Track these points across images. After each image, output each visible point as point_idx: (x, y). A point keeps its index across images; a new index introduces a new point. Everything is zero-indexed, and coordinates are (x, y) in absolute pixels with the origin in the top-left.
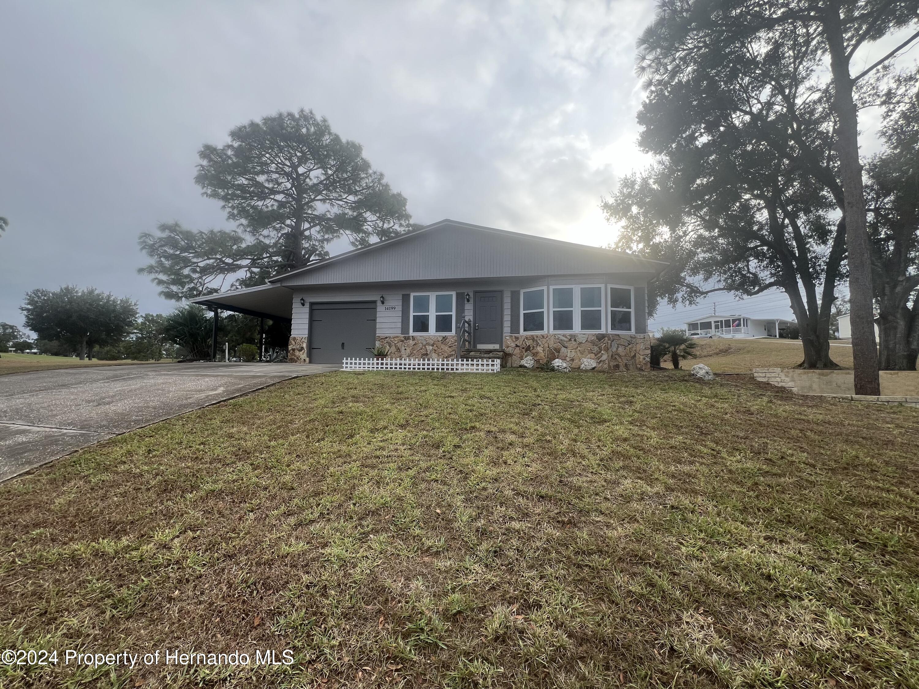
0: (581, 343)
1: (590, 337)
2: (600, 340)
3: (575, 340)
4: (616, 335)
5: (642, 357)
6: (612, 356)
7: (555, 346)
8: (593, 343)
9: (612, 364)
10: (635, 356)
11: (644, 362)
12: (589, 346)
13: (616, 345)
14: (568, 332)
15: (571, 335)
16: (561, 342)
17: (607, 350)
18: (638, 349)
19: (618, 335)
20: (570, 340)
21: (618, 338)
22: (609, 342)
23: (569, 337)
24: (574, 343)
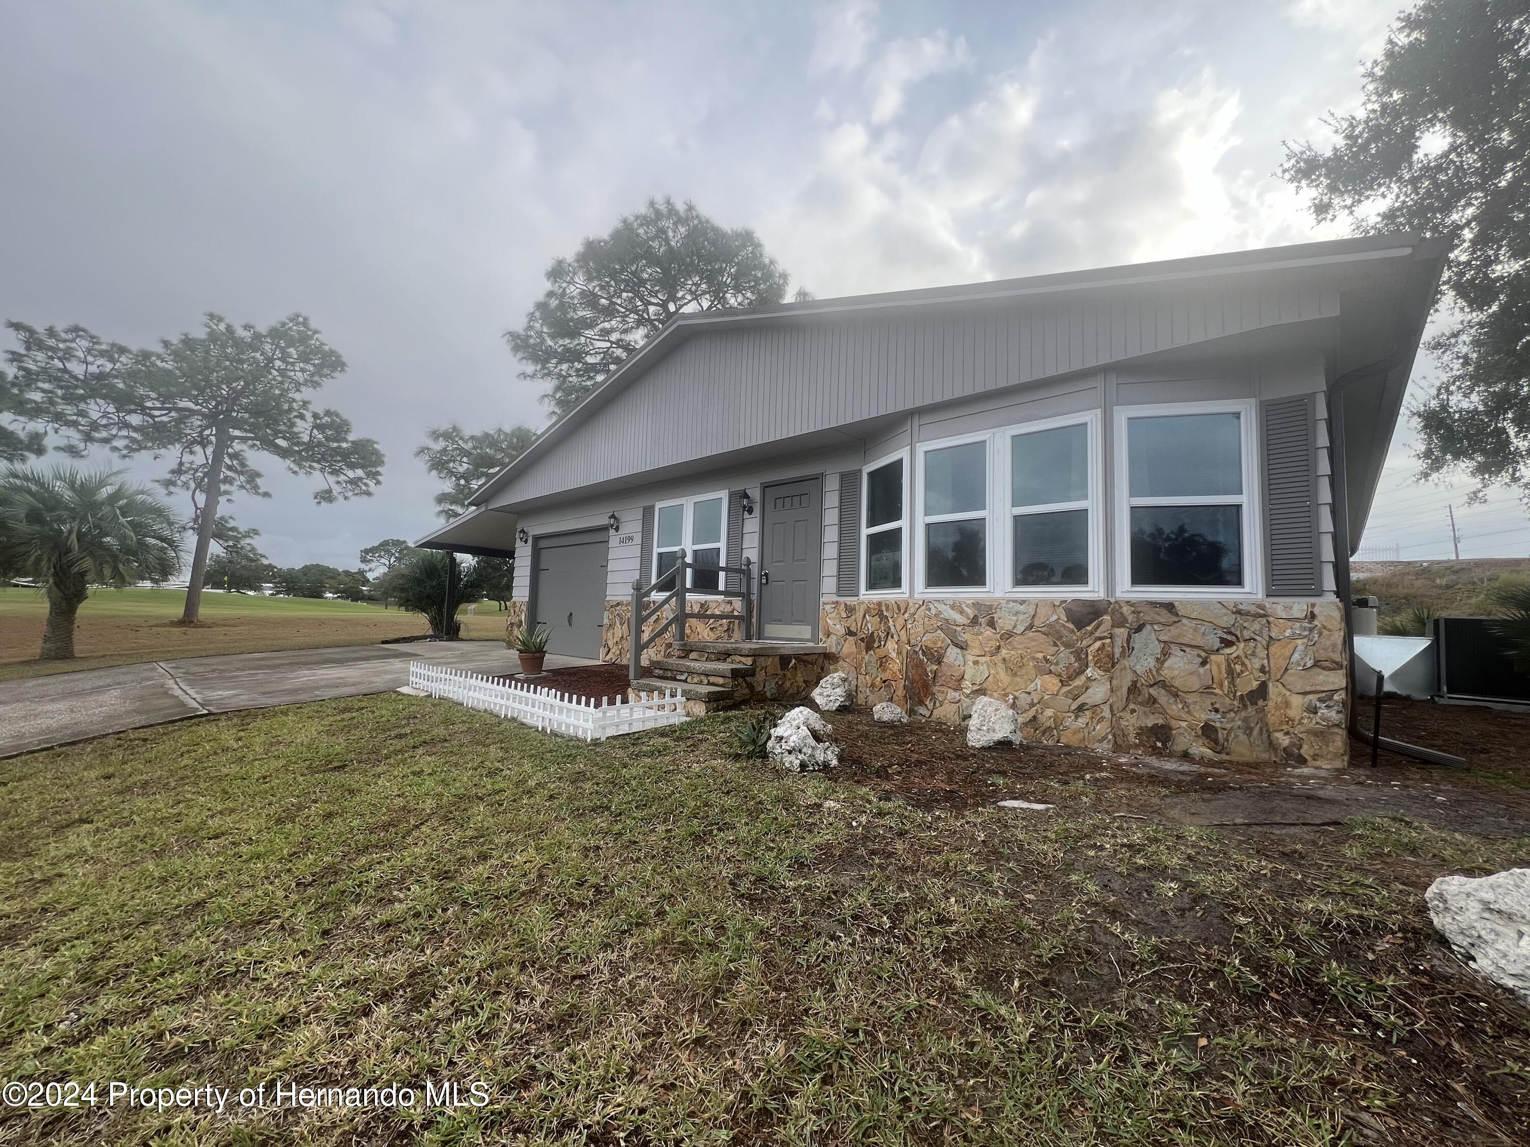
0: (1008, 636)
1: (1042, 612)
2: (1080, 624)
3: (992, 624)
4: (1153, 604)
5: (1297, 702)
6: (1134, 689)
7: (927, 640)
8: (1053, 633)
9: (1132, 722)
10: (1262, 692)
11: (1311, 723)
12: (1042, 647)
13: (1158, 649)
14: (967, 594)
15: (977, 605)
16: (947, 627)
17: (1109, 663)
18: (1277, 664)
19: (1169, 607)
20: (975, 621)
21: (1165, 617)
22: (1121, 633)
23: (971, 612)
24: (989, 632)
